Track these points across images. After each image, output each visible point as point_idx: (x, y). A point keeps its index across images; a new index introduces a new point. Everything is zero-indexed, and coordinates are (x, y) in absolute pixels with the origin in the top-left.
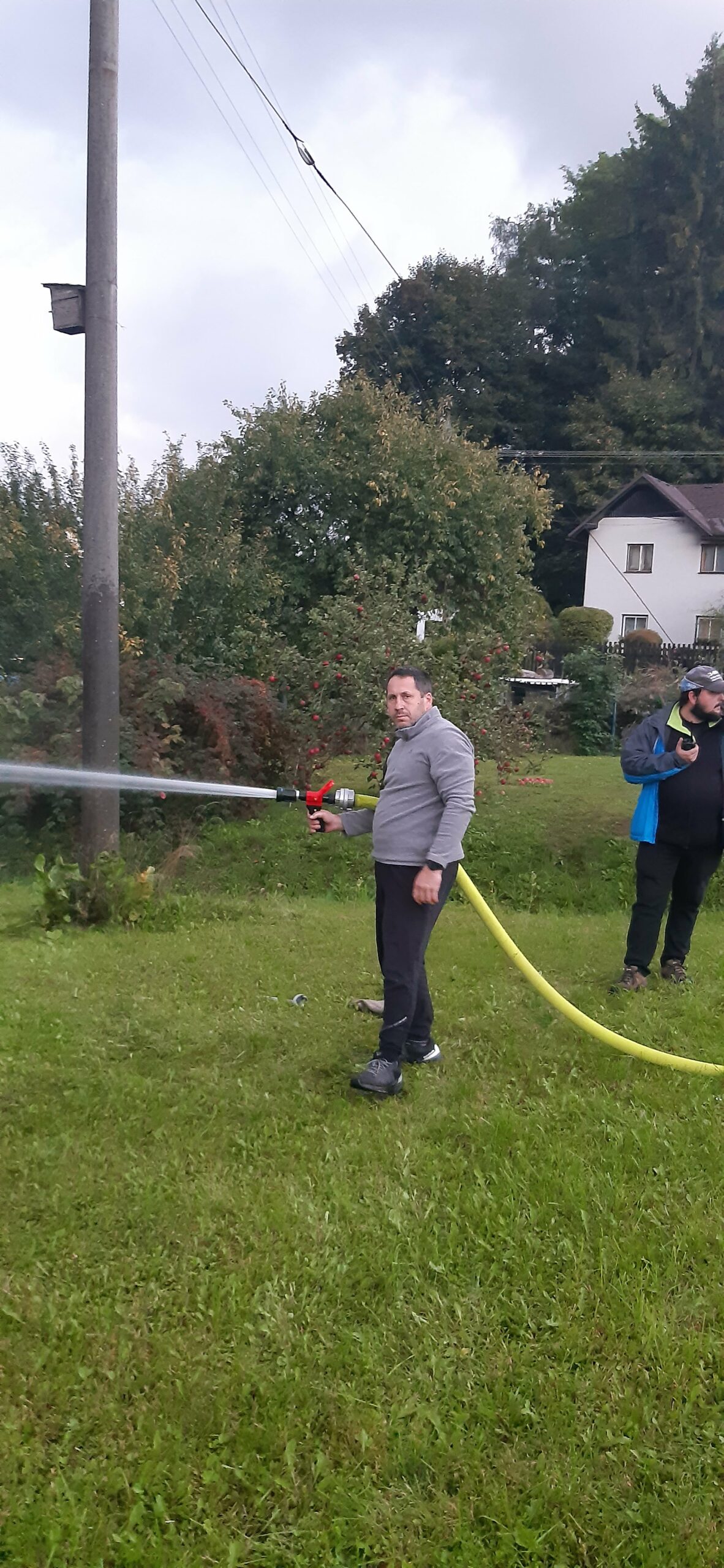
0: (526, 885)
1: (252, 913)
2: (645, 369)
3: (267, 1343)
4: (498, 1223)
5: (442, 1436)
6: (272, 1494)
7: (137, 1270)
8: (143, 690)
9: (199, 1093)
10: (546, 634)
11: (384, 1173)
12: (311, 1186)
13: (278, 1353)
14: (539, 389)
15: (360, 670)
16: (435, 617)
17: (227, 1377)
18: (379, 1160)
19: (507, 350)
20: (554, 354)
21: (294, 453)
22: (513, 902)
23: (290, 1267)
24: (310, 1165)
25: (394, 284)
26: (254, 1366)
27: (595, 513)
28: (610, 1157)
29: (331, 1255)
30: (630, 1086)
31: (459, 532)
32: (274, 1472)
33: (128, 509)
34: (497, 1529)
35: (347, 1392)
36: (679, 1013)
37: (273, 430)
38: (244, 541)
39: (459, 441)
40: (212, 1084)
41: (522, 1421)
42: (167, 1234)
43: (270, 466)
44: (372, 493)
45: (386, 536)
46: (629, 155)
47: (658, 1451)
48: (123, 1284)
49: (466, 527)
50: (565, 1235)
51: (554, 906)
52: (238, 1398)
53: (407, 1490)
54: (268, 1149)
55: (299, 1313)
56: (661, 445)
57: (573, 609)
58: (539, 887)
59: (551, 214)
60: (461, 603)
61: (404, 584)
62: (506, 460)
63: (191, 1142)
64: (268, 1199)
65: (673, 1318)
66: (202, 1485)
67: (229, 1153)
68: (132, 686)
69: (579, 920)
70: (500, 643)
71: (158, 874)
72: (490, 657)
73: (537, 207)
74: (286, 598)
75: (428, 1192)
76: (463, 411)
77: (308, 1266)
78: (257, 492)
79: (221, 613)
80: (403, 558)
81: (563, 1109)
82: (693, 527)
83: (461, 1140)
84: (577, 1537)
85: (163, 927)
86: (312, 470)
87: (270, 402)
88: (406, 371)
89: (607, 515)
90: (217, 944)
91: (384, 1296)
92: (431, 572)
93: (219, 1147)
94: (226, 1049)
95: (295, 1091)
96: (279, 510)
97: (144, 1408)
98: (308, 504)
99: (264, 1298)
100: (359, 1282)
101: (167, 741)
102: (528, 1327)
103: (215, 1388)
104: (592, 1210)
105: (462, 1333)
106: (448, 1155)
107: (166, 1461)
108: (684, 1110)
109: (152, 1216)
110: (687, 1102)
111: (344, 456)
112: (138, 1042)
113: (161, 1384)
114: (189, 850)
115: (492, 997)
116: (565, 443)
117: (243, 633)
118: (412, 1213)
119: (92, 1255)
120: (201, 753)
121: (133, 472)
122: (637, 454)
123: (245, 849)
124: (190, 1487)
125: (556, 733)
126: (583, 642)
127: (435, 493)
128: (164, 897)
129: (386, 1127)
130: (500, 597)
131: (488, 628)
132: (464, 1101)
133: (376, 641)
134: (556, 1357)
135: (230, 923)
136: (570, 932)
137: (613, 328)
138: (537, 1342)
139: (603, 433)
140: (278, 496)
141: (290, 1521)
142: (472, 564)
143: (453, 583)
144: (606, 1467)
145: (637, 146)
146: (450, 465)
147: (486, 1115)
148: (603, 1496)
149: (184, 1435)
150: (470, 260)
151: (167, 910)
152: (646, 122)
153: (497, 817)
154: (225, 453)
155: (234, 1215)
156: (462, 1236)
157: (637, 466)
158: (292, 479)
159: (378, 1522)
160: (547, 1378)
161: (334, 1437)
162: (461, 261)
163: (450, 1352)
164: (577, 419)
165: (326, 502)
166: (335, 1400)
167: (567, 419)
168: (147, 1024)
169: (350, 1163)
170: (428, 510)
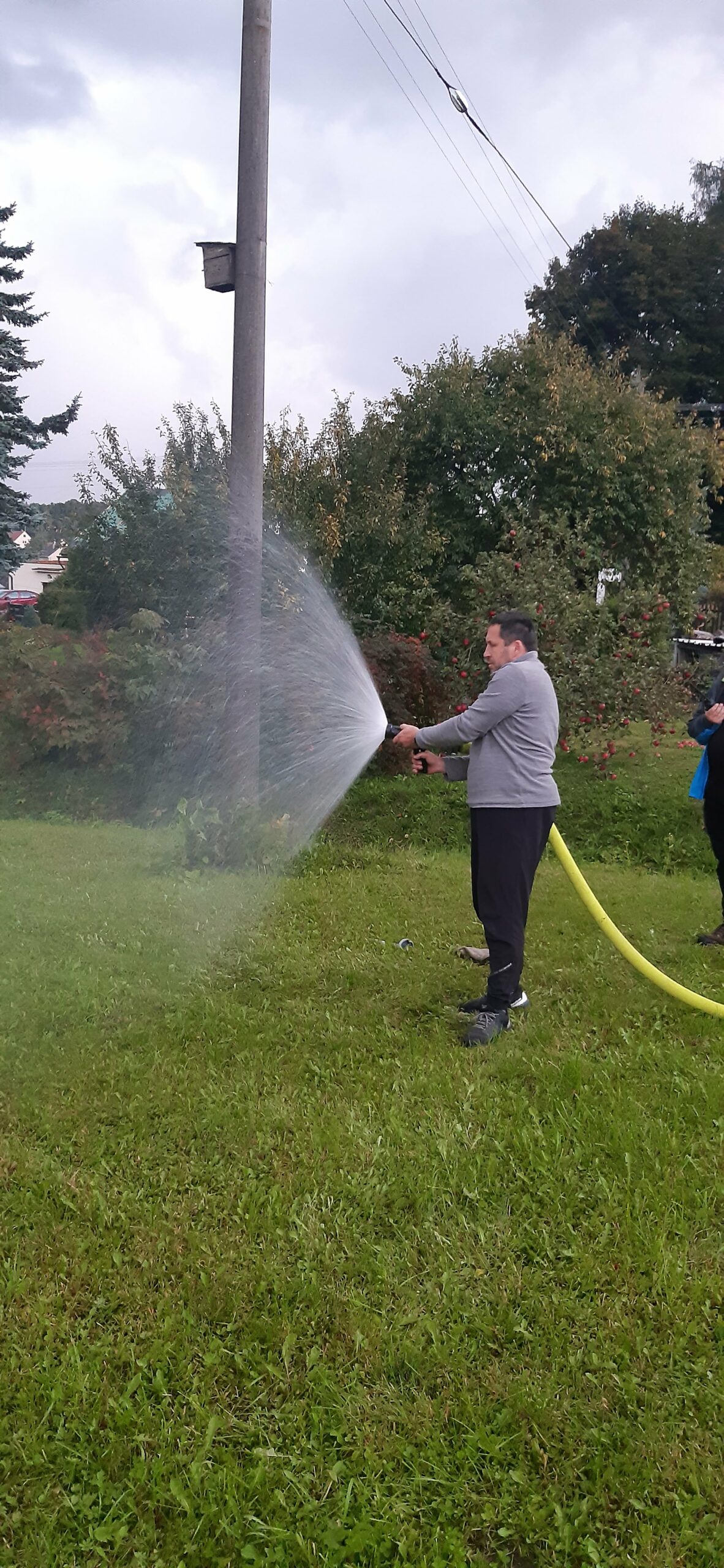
1: (380, 862)
3: (296, 1249)
6: (264, 1380)
7: (191, 1175)
9: (288, 1023)
11: (445, 1106)
13: (300, 1258)
17: (249, 1275)
18: (443, 1094)
19: (704, 300)
21: (462, 409)
23: (334, 1182)
24: (375, 1094)
25: (587, 236)
26: (277, 1267)
28: (672, 1107)
29: (374, 1176)
31: (629, 488)
32: (269, 1361)
33: (297, 468)
34: (466, 1431)
35: (354, 1297)
37: (442, 385)
38: (407, 499)
40: (302, 1015)
41: (517, 1339)
42: (226, 1145)
43: (438, 421)
44: (540, 448)
45: (553, 492)
47: (643, 1380)
48: (175, 1186)
49: (638, 482)
50: (605, 1175)
51: (694, 870)
52: (254, 1294)
53: (391, 1389)
54: (340, 1077)
55: (330, 1224)
61: (565, 540)
62: (684, 413)
63: (270, 1065)
64: (328, 1121)
67: (303, 1078)
70: (660, 601)
72: (649, 615)
74: (449, 556)
76: (655, 365)
77: (350, 1183)
78: (424, 449)
79: (382, 570)
80: (565, 514)
81: (637, 1059)
83: (528, 1081)
85: (292, 871)
86: (480, 427)
87: (441, 358)
88: (596, 325)
90: (340, 890)
91: (414, 1216)
92: (596, 528)
93: (295, 1072)
94: (325, 985)
95: (378, 1027)
96: (446, 466)
97: (167, 1295)
99: (301, 1209)
100: (393, 1202)
102: (547, 1256)
103: (235, 1282)
105: (481, 1256)
106: (511, 1093)
109: (218, 1129)
111: (513, 411)
112: (245, 974)
113: (188, 1275)
115: (594, 951)
118: (461, 1144)
119: (155, 1159)
121: (301, 432)
123: (390, 803)
124: (191, 1367)
127: (605, 447)
130: (671, 555)
131: (650, 585)
132: (540, 1046)
133: (529, 597)
134: (562, 1284)
135: (358, 871)
138: (551, 1269)
140: (446, 453)
141: (275, 1404)
142: (641, 519)
143: (622, 540)
144: (587, 1389)
146: (623, 419)
147: (558, 1060)
148: (576, 1414)
149: (197, 1320)
150: (669, 208)
151: (299, 856)
153: (647, 778)
154: (394, 410)
155: (292, 1133)
156: (503, 1169)
158: (458, 435)
159: (356, 1414)
160: (549, 1302)
161: (333, 1336)
162: (659, 209)
163: (466, 1272)
165: (495, 459)
166: (344, 1303)
168: (256, 959)
169: (414, 1095)
170: (597, 465)
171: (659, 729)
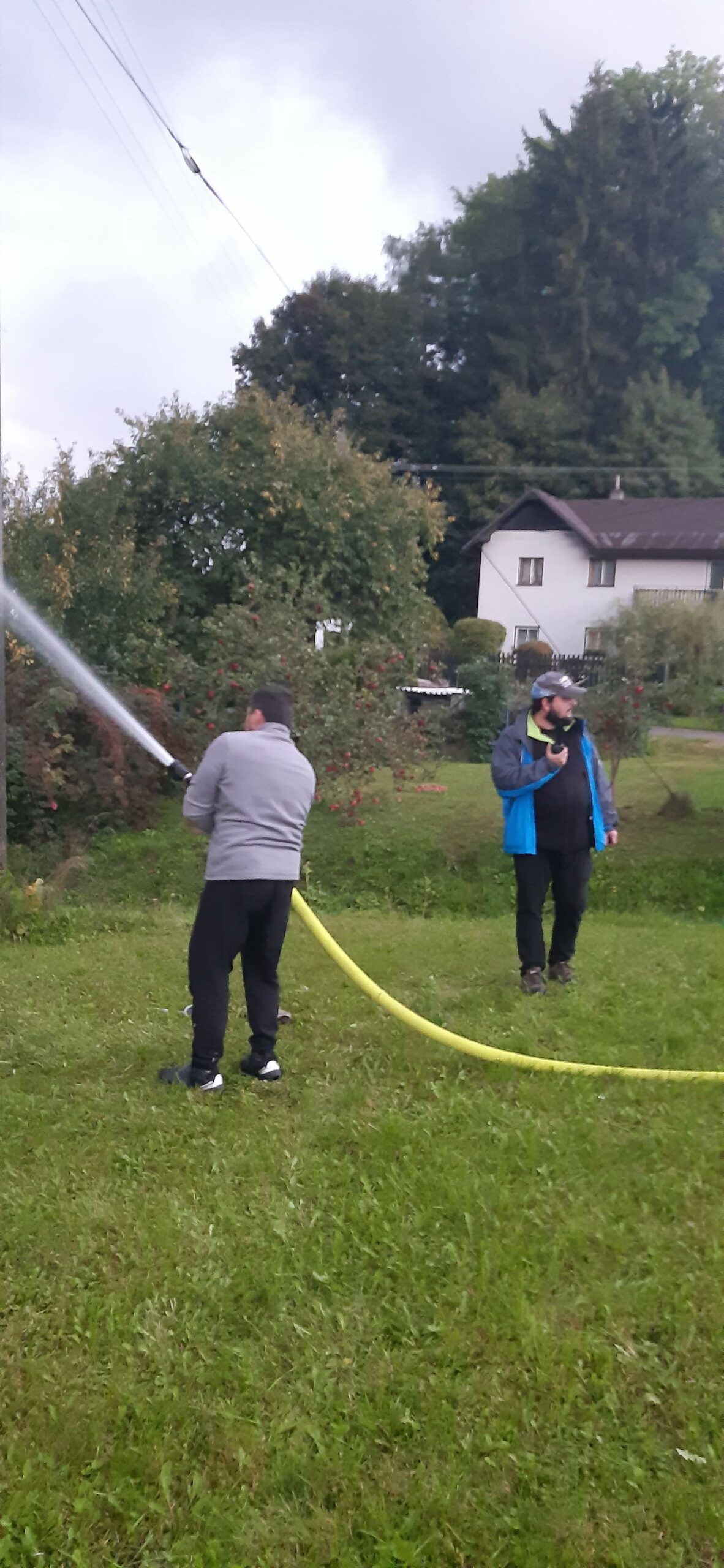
0: (422, 891)
1: (144, 923)
2: (534, 386)
3: (146, 1362)
4: (383, 1229)
5: (322, 1449)
6: (147, 1519)
7: (12, 1293)
8: (33, 698)
9: (83, 1109)
10: (442, 645)
11: (271, 1183)
12: (196, 1199)
13: (155, 1373)
14: (432, 404)
15: (255, 679)
16: (331, 627)
17: (103, 1401)
18: (266, 1170)
19: (400, 365)
20: (446, 371)
21: (188, 462)
22: (409, 907)
23: (173, 1282)
24: (195, 1178)
25: (288, 298)
26: (131, 1387)
27: (487, 527)
28: (495, 1159)
29: (214, 1269)
30: (515, 1087)
31: (353, 543)
32: (148, 1497)
33: (18, 517)
34: (375, 1542)
35: (226, 1409)
36: (565, 1013)
37: (165, 438)
38: (138, 550)
39: (352, 454)
40: (97, 1099)
41: (403, 1430)
42: (45, 1254)
43: (163, 474)
44: (267, 503)
45: (281, 546)
46: (519, 178)
47: (537, 1454)
49: (361, 539)
50: (449, 1239)
51: (448, 911)
52: (113, 1422)
53: (285, 1509)
54: (153, 1163)
55: (179, 1330)
56: (549, 462)
57: (468, 620)
58: (434, 892)
59: (442, 233)
60: (357, 613)
61: (299, 594)
62: (400, 473)
63: (74, 1159)
64: (151, 1215)
65: (553, 1318)
66: (73, 1513)
67: (113, 1169)
68: (21, 695)
69: (472, 924)
70: (394, 653)
71: (47, 887)
72: (384, 666)
73: (427, 226)
74: (182, 607)
75: (314, 1200)
76: (357, 423)
77: (190, 1281)
78: (152, 501)
79: (115, 621)
80: (298, 567)
81: (450, 1112)
82: (581, 541)
83: (349, 1146)
84: (455, 1546)
85: (52, 940)
86: (205, 479)
87: (162, 412)
88: (300, 385)
89: (500, 529)
90: (107, 957)
91: (267, 1309)
92: (327, 583)
93: (103, 1163)
94: (113, 1063)
95: (183, 1104)
96: (173, 518)
97: (15, 1437)
98: (202, 513)
99: (144, 1316)
100: (241, 1296)
101: (58, 751)
102: (411, 1334)
103: (90, 1412)
104: (476, 1211)
105: (345, 1343)
106: (336, 1162)
107: (36, 1490)
108: (567, 1110)
109: (31, 1237)
110: (572, 1102)
111: (238, 466)
112: (22, 1057)
113: (34, 1411)
114: (81, 861)
116: (457, 458)
117: (136, 642)
118: (298, 1224)
120: (93, 764)
121: (21, 480)
122: (527, 469)
123: (140, 859)
124: (61, 1517)
125: (451, 742)
126: (477, 653)
127: (329, 505)
128: (53, 909)
129: (274, 1137)
130: (395, 608)
131: (384, 638)
132: (353, 1107)
133: (273, 650)
134: (437, 1363)
135: (122, 935)
136: (461, 937)
137: (503, 346)
138: (419, 1348)
139: (494, 448)
140: (173, 505)
141: (164, 1546)
142: (366, 574)
143: (348, 593)
144: (485, 1473)
145: (526, 169)
146: (344, 477)
147: (375, 1121)
148: (481, 1503)
149: (56, 1462)
150: (363, 277)
151: (56, 923)
152: (533, 145)
153: (393, 823)
154: (118, 461)
155: (115, 1232)
156: (346, 1245)
157: (526, 482)
158: (186, 488)
159: (254, 1541)
160: (428, 1385)
161: (211, 1457)
162: (354, 277)
163: (333, 1363)
164: (469, 434)
165: (221, 512)
166: (213, 1418)
167: (460, 434)
168: (32, 1040)
169: (237, 1174)
170: (322, 521)
171: (400, 776)
